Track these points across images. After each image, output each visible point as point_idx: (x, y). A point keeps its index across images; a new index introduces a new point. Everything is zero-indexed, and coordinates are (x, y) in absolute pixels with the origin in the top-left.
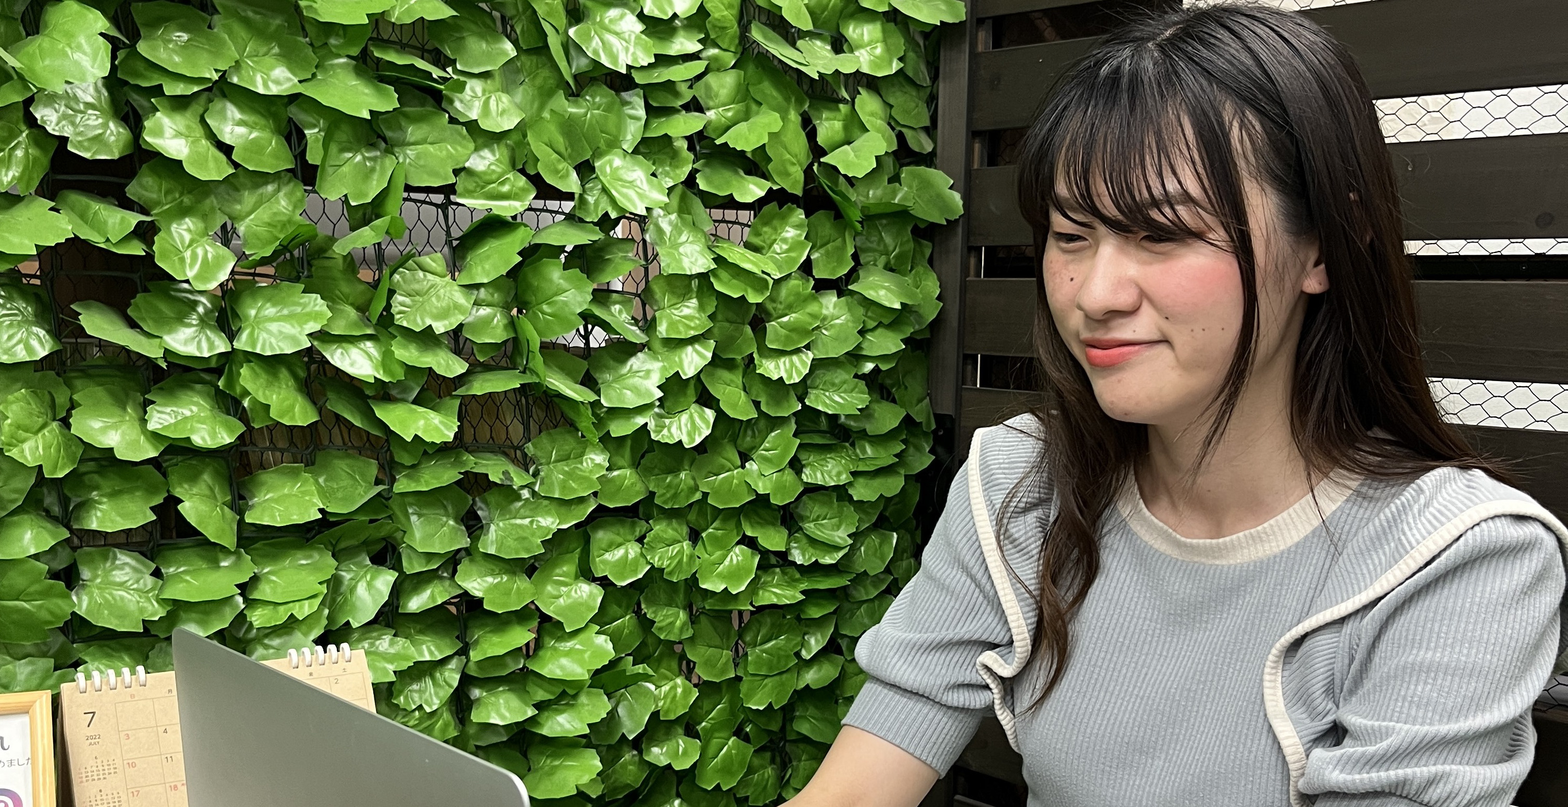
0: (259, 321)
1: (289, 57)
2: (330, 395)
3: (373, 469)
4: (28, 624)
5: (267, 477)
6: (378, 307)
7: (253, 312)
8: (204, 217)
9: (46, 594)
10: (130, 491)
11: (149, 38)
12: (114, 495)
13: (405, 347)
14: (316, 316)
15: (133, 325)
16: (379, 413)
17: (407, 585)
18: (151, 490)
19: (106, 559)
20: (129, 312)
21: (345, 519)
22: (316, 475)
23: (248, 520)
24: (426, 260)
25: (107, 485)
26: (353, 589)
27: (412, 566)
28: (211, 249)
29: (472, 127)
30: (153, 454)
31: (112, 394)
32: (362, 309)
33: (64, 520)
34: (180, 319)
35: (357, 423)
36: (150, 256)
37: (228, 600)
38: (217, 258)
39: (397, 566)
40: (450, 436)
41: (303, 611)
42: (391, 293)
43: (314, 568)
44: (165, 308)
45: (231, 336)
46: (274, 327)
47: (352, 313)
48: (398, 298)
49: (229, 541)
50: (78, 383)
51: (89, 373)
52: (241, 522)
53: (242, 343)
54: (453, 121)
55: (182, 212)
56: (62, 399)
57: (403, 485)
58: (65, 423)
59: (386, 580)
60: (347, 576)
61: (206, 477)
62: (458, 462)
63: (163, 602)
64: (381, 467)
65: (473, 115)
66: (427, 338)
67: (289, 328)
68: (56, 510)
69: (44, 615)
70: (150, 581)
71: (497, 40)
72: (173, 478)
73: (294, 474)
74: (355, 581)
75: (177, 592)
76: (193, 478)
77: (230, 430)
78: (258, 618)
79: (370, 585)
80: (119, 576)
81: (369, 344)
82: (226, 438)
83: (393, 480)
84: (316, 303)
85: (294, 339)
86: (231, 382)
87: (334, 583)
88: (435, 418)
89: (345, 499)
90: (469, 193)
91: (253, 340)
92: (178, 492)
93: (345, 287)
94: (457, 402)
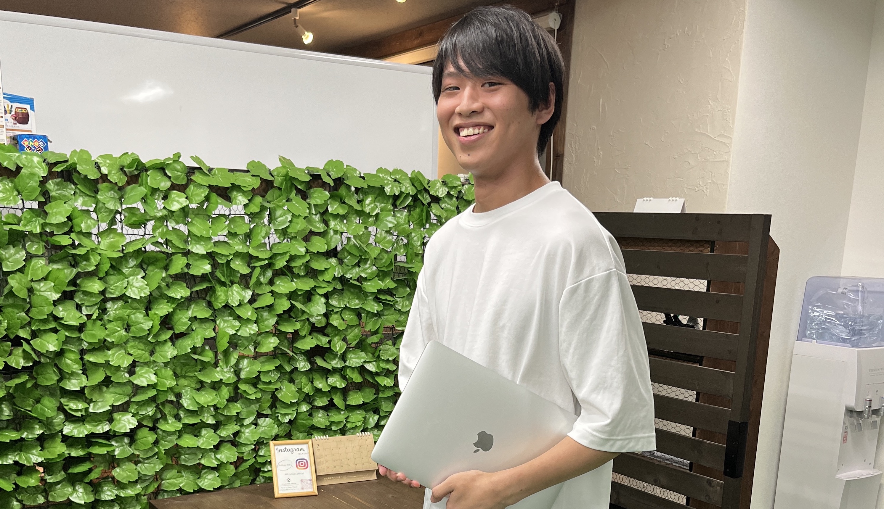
0: (351, 358)
1: (358, 298)
2: (365, 374)
3: (374, 391)
4: (304, 425)
5: (351, 393)
6: (377, 354)
7: (349, 356)
8: (340, 336)
9: (308, 419)
10: (324, 397)
11: (331, 299)
12: (320, 398)
13: (382, 363)
14: (363, 358)
15: (325, 360)
16: (376, 379)
17: (381, 418)
18: (327, 397)
19: (317, 411)
20: (325, 358)
21: (368, 403)
22: (361, 393)
23: (347, 403)
24: (388, 342)
25: (319, 395)
26: (369, 419)
27: (382, 414)
28: (341, 343)
29: (399, 310)
30: (329, 389)
31: (320, 375)
32: (373, 354)
33: (310, 403)
34: (334, 359)
35: (371, 381)
36: (330, 347)
37: (342, 422)
38: (343, 344)
39: (379, 414)
40: (392, 385)
41: (359, 424)
42: (380, 351)
43: (361, 414)
44: (332, 357)
45: (345, 362)
46: (354, 360)
47: (371, 355)
48: (381, 352)
49: (343, 408)
50: (314, 373)
51: (315, 371)
52: (346, 404)
53: (347, 364)
54: (395, 310)
55: (336, 335)
56: (311, 377)
57: (381, 395)
58: (312, 382)
59: (376, 417)
60: (367, 416)
61: (338, 394)
62: (394, 390)
63: (329, 421)
64: (376, 390)
65: (400, 308)
66: (388, 361)
67: (357, 361)
68: (308, 401)
69: (307, 424)
70: (327, 416)
71: (406, 288)
72: (332, 394)
73: (357, 393)
74: (369, 417)
75: (332, 419)
76: (336, 394)
77: (344, 384)
78: (349, 425)
79: (373, 419)
80: (320, 415)
81: (374, 363)
82: (344, 386)
83: (378, 394)
84: (363, 354)
85: (358, 363)
86: (344, 373)
87: (365, 418)
88: (389, 380)
89: (369, 398)
90: (398, 326)
91: (349, 363)
92: (333, 397)
93: (369, 349)
94: (394, 376)
